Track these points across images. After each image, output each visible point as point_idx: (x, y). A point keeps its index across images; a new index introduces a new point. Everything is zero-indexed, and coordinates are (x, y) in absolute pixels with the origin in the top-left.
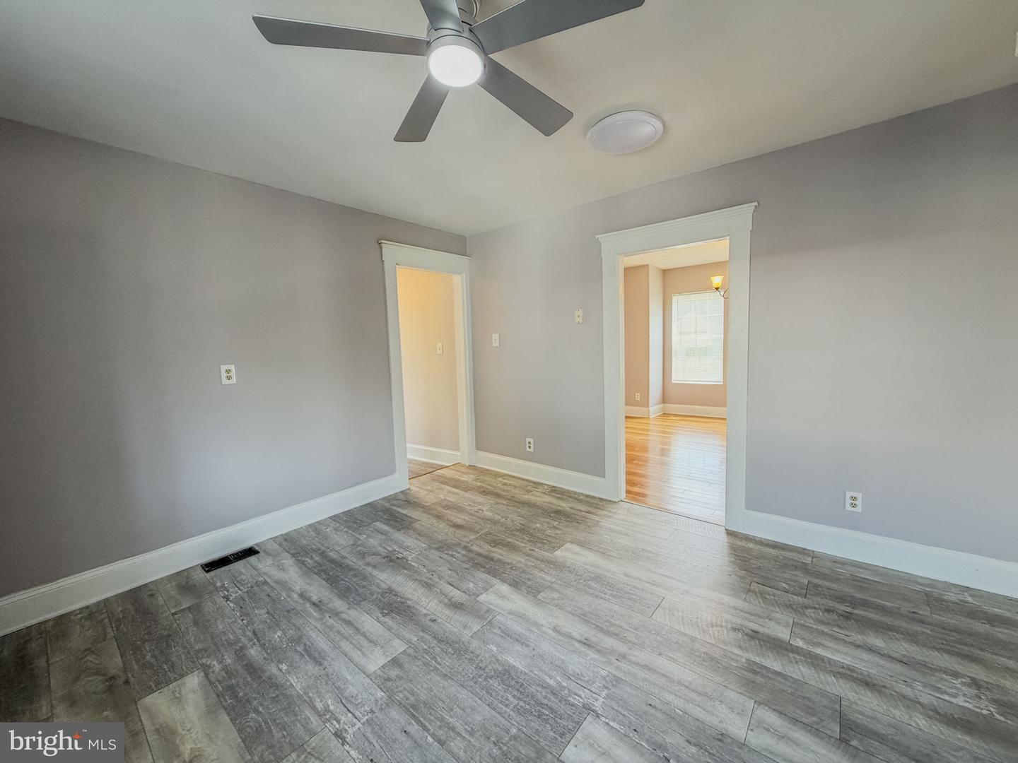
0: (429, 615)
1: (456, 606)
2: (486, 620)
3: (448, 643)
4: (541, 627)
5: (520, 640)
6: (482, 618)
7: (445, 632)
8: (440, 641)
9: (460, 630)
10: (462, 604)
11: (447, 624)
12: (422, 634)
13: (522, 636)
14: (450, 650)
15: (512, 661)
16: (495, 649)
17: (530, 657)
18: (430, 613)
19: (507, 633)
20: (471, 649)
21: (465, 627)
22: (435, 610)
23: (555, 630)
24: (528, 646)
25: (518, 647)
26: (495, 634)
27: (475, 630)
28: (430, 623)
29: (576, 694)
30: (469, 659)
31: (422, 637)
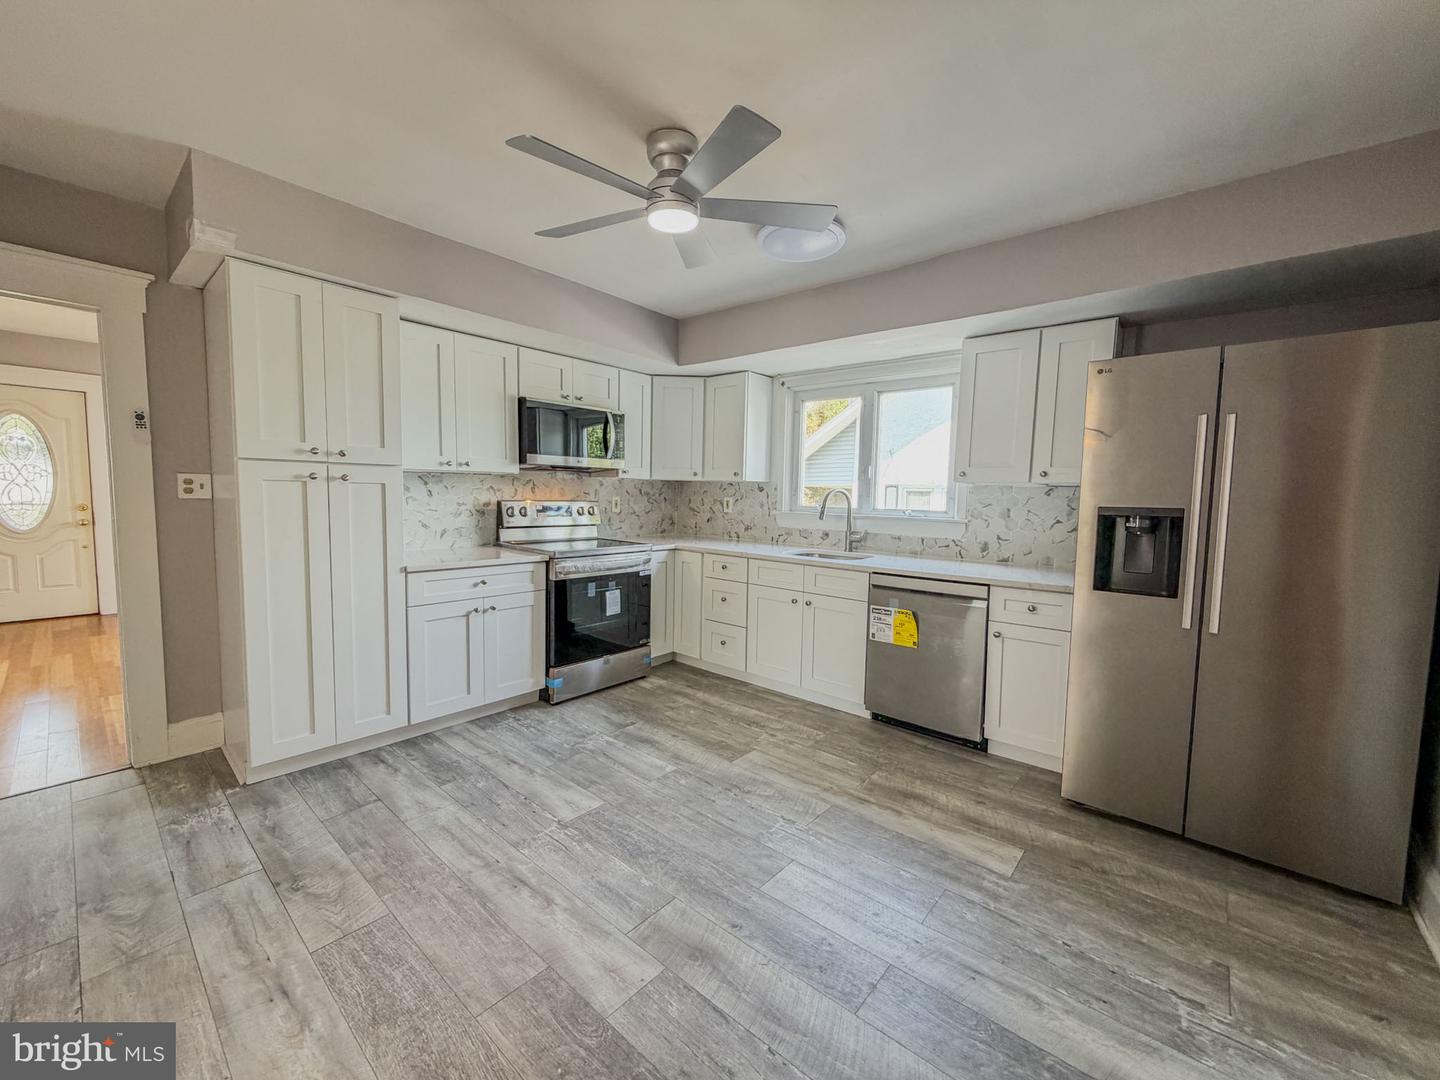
0: (746, 937)
1: (700, 954)
2: (650, 923)
3: (706, 891)
4: (569, 907)
5: (607, 891)
6: (657, 928)
7: (714, 908)
8: (718, 894)
9: (691, 908)
10: (690, 957)
11: (713, 919)
12: (748, 905)
13: (601, 895)
14: (703, 882)
15: (624, 866)
16: (644, 881)
17: (600, 869)
18: (747, 941)
19: (622, 900)
20: (675, 882)
21: (684, 912)
22: (738, 947)
23: (549, 901)
24: (599, 883)
25: (612, 881)
26: (638, 900)
27: (669, 908)
28: (739, 922)
29: (569, 836)
30: (677, 870)
31: (745, 900)
